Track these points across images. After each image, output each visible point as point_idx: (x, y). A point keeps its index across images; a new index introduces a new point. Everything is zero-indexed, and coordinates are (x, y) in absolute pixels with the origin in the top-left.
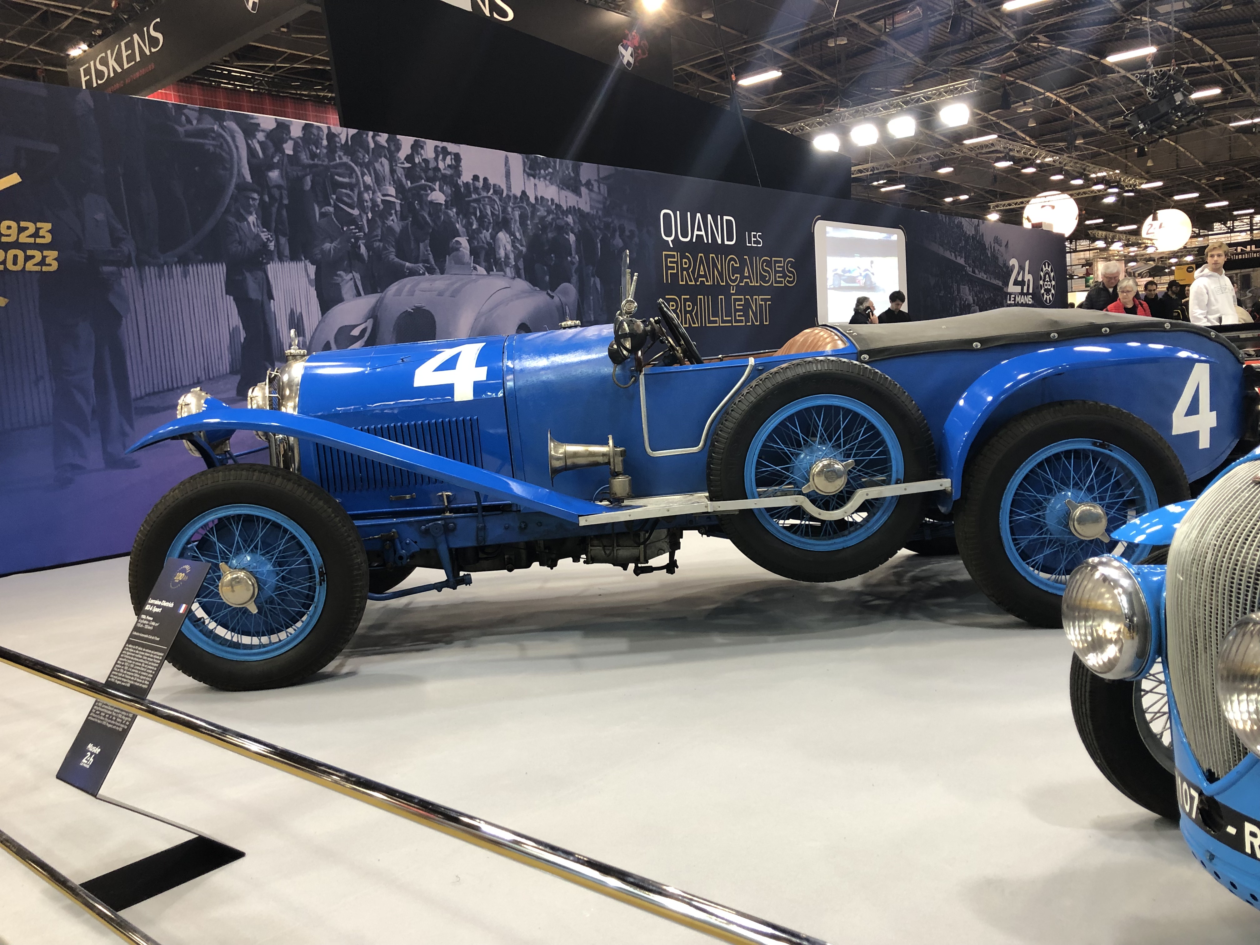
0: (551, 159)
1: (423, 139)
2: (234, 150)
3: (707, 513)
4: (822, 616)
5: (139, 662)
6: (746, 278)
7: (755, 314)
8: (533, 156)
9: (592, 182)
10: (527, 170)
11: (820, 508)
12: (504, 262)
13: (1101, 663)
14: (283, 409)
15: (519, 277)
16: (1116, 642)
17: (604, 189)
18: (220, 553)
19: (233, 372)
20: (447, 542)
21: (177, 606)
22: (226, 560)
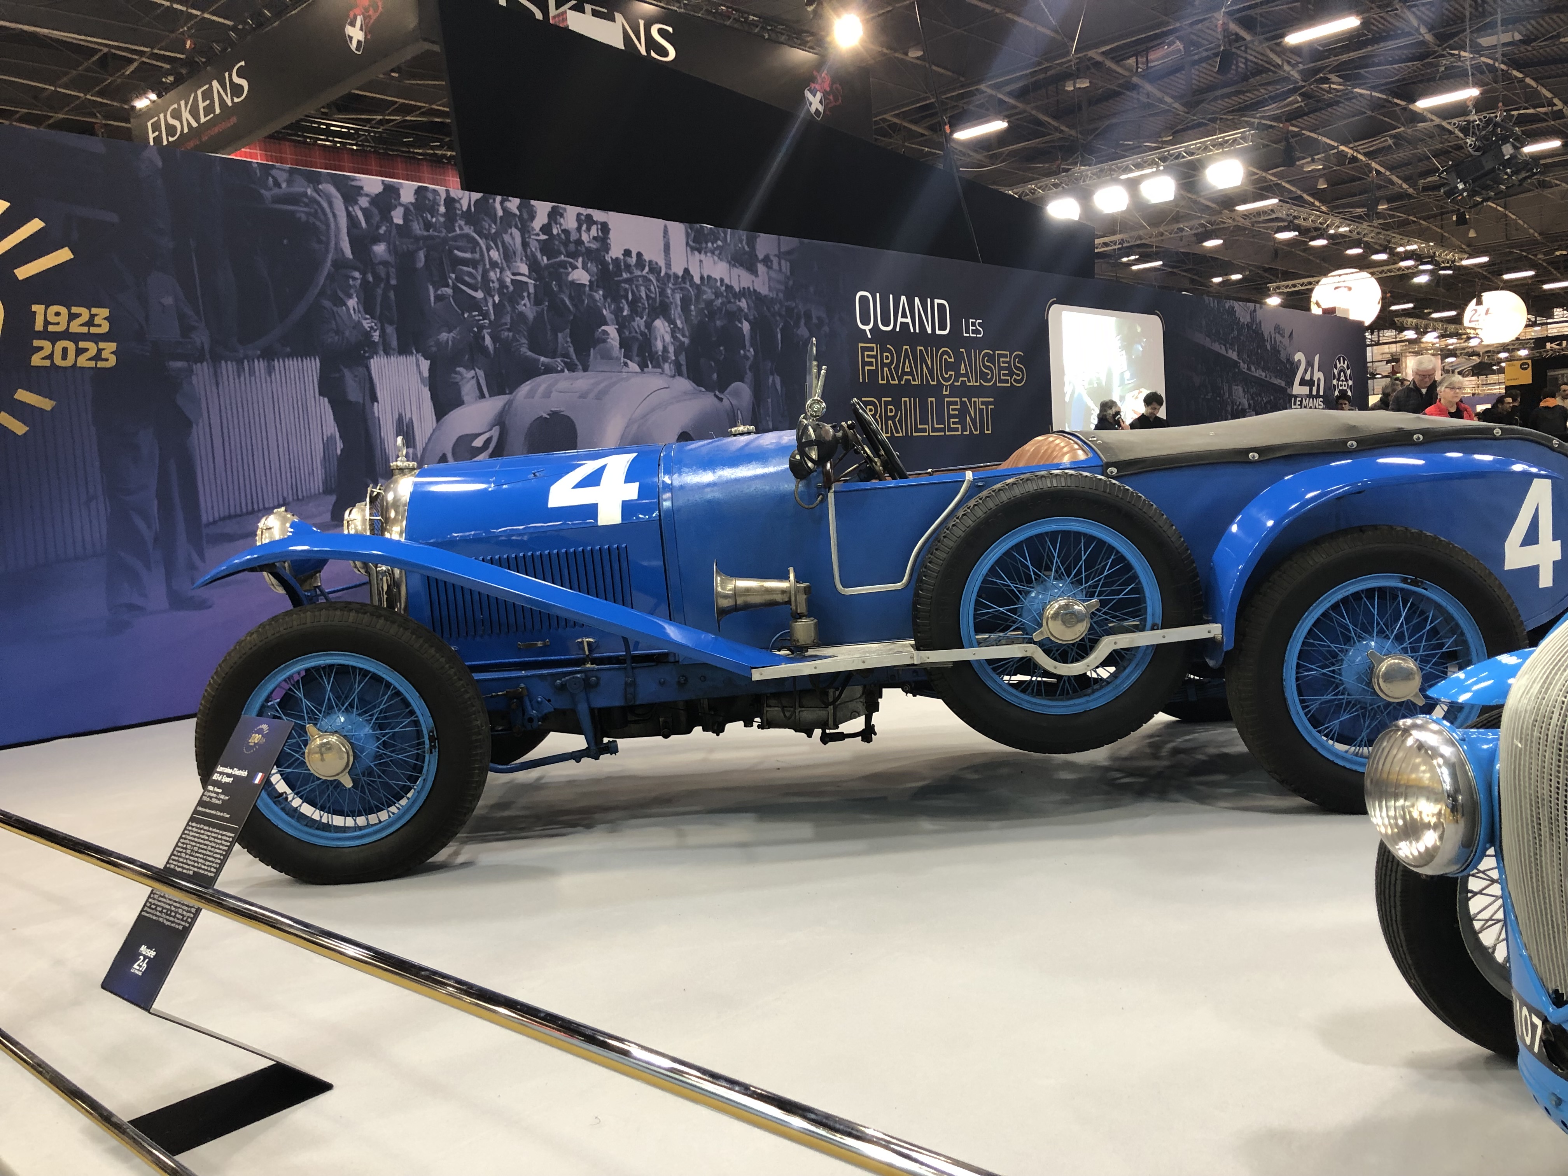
0: (721, 230)
1: (563, 206)
2: (332, 219)
3: (913, 665)
4: (1058, 797)
5: (205, 845)
6: (963, 375)
7: (974, 421)
8: (698, 225)
9: (772, 258)
10: (691, 243)
11: (1055, 659)
12: (663, 356)
13: (1416, 854)
14: (387, 535)
15: (680, 374)
16: (1435, 827)
17: (786, 266)
18: (308, 713)
19: (327, 491)
20: (588, 701)
21: (251, 776)
22: (315, 721)
